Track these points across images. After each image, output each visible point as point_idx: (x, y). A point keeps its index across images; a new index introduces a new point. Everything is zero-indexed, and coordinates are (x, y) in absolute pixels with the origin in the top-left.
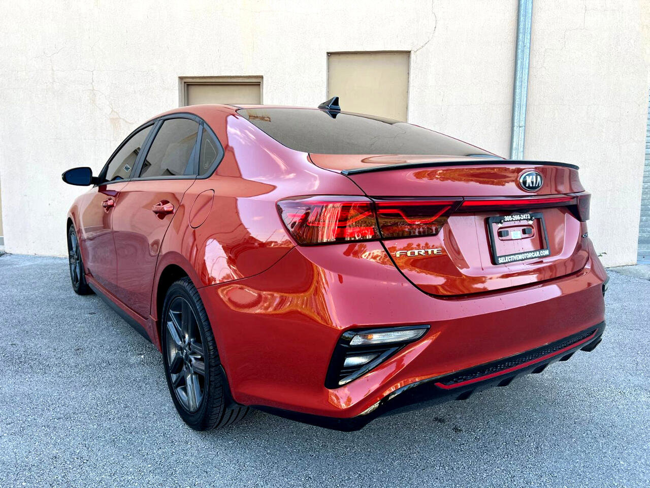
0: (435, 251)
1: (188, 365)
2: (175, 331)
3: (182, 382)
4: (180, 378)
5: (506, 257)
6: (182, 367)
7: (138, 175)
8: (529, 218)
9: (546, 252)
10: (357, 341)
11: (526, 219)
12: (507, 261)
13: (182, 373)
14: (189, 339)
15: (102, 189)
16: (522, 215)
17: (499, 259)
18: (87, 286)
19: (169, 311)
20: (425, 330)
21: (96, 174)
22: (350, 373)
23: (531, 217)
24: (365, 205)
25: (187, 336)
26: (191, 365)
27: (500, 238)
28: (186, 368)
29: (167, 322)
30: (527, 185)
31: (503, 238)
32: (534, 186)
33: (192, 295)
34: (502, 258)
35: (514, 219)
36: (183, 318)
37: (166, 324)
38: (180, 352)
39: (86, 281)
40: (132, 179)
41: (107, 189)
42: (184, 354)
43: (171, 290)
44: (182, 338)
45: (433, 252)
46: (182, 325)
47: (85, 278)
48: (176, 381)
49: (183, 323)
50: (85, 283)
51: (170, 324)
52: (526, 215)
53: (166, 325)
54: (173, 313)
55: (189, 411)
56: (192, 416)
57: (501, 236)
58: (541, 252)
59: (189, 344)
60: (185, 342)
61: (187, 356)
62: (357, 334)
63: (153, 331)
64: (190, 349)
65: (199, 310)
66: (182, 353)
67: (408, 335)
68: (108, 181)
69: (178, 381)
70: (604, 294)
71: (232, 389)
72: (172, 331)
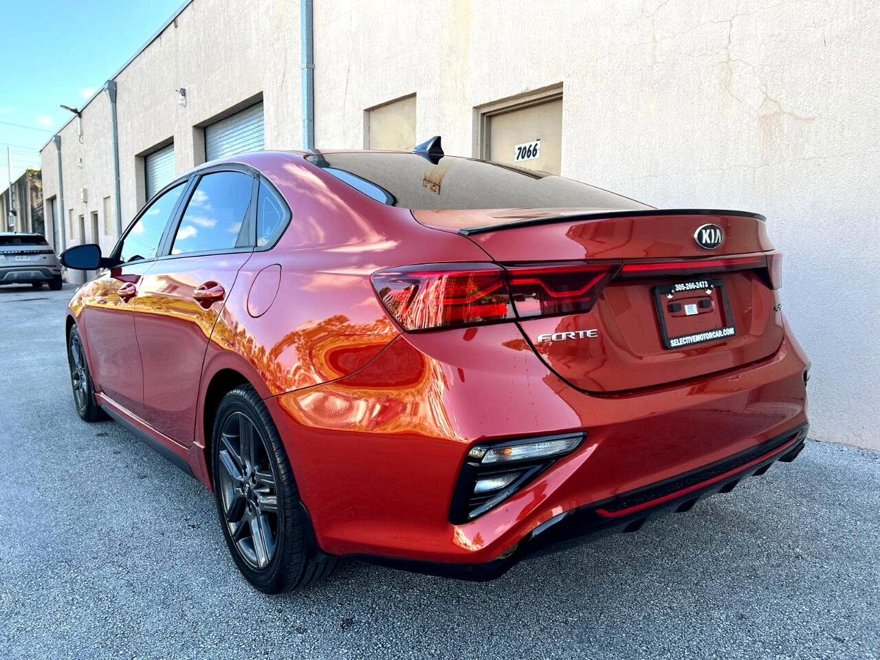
0: (589, 333)
1: (253, 505)
2: (231, 462)
3: (245, 532)
4: (242, 525)
5: (680, 339)
6: (245, 509)
7: (168, 253)
8: (707, 286)
9: (731, 331)
10: (490, 457)
11: (703, 288)
12: (681, 344)
13: (244, 519)
14: (252, 468)
15: (116, 274)
16: (697, 283)
17: (672, 341)
18: (99, 408)
19: (221, 436)
20: (581, 438)
21: (107, 253)
22: (483, 502)
23: (709, 285)
24: (494, 274)
25: (248, 465)
26: (257, 505)
27: (671, 314)
28: (250, 510)
29: (219, 452)
30: (704, 242)
31: (676, 314)
32: (713, 242)
33: (253, 404)
34: (675, 340)
35: (688, 289)
36: (242, 440)
37: (219, 454)
38: (240, 489)
39: (96, 401)
40: (159, 258)
41: (122, 274)
42: (247, 489)
43: (223, 405)
44: (241, 469)
45: (585, 333)
46: (242, 451)
47: (95, 398)
48: (236, 531)
49: (242, 447)
50: (94, 404)
51: (224, 453)
52: (703, 282)
53: (218, 456)
54: (227, 438)
55: (259, 569)
56: (261, 574)
57: (673, 312)
58: (724, 330)
59: (253, 475)
60: (246, 474)
61: (250, 491)
62: (490, 449)
63: (199, 465)
64: (254, 482)
65: (264, 423)
66: (243, 491)
67: (559, 446)
68: (123, 262)
69: (240, 530)
70: (806, 384)
71: (317, 533)
72: (227, 463)
